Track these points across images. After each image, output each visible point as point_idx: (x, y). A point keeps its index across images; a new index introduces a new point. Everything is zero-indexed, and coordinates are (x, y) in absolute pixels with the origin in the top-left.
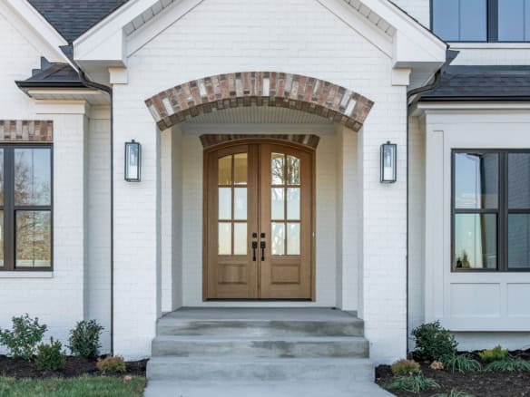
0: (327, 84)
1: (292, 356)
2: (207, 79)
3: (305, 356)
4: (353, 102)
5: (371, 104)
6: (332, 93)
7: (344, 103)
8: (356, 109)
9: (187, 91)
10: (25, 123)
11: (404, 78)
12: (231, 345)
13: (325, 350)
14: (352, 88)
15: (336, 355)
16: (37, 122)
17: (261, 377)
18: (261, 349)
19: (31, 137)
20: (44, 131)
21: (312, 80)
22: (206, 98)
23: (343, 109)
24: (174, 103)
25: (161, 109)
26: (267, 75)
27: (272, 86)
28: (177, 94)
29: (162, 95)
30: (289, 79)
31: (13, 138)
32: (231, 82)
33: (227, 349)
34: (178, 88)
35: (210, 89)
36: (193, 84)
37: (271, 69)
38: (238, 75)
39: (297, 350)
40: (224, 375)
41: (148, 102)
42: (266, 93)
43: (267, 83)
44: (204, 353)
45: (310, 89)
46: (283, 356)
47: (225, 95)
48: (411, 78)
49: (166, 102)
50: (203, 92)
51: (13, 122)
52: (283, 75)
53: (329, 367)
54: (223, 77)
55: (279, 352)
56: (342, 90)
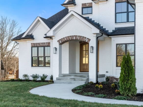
0: (83, 37)
1: (75, 81)
2: (66, 37)
3: (77, 81)
4: (87, 40)
5: (90, 40)
6: (84, 38)
7: (86, 40)
8: (88, 41)
9: (63, 39)
10: (46, 43)
11: (95, 35)
12: (67, 79)
13: (80, 80)
14: (87, 37)
15: (82, 81)
16: (48, 43)
17: (69, 83)
18: (71, 79)
19: (47, 45)
20: (49, 44)
21: (81, 36)
22: (66, 40)
23: (86, 41)
24: (61, 41)
25: (59, 42)
26: (74, 36)
27: (75, 38)
28: (61, 40)
29: (60, 40)
30: (78, 36)
31: (45, 46)
32: (69, 37)
33: (66, 79)
34: (62, 39)
35: (66, 39)
36: (64, 38)
37: (75, 35)
38: (70, 36)
39: (76, 80)
40: (64, 83)
41: (58, 41)
42: (74, 39)
43: (74, 37)
44: (63, 80)
45: (81, 38)
46: (74, 80)
47: (68, 39)
48: (96, 35)
49: (60, 41)
50: (65, 39)
51: (45, 43)
52: (77, 36)
53: (78, 82)
54: (68, 37)
55: (73, 80)
56: (86, 38)
